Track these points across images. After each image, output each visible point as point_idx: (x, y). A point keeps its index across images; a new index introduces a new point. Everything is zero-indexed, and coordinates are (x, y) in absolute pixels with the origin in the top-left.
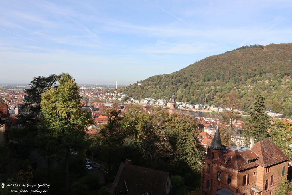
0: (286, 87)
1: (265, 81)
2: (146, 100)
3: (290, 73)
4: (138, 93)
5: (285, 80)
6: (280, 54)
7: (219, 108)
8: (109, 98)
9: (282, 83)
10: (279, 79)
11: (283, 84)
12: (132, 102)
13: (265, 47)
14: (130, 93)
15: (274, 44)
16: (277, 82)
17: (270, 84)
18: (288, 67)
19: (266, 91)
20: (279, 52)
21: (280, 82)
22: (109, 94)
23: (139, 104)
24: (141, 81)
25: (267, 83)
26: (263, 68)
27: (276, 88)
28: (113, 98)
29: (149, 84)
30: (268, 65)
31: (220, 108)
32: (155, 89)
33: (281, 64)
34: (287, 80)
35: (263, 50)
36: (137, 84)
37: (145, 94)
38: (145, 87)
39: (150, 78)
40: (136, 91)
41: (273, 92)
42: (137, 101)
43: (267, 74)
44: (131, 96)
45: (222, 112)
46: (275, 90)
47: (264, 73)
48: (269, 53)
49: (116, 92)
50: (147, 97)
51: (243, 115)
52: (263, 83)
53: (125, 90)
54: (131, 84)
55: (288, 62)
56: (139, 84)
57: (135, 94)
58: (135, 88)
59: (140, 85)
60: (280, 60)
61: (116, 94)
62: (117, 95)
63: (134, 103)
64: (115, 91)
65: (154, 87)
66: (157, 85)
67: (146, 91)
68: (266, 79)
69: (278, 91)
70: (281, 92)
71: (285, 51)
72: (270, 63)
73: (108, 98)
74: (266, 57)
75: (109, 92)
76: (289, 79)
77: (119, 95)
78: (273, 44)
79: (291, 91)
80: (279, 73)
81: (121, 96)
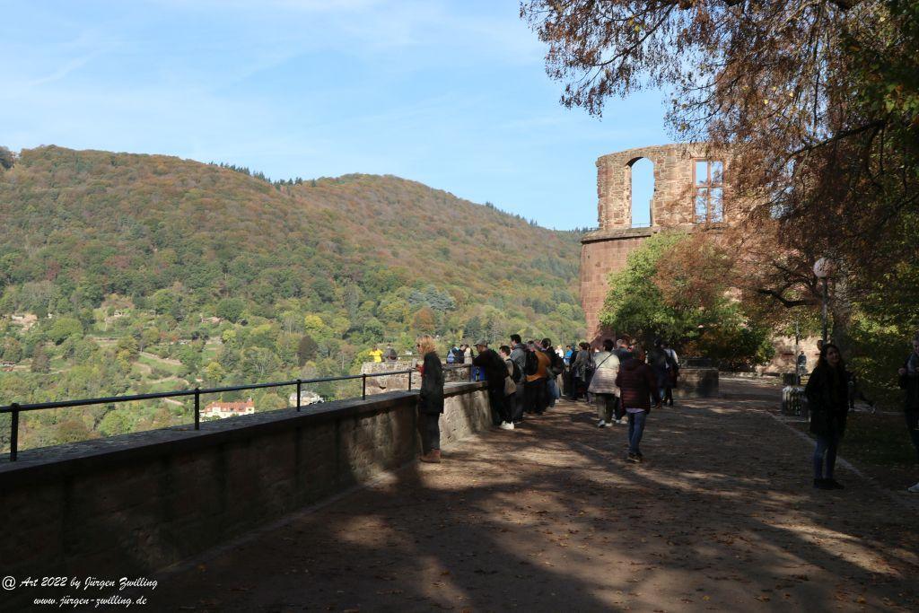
0: (115, 343)
1: (18, 318)
3: (129, 284)
5: (111, 314)
6: (87, 198)
9: (98, 326)
10: (83, 311)
11: (100, 333)
13: (17, 156)
15: (61, 150)
16: (77, 321)
17: (41, 333)
18: (124, 254)
19: (24, 367)
20: (82, 188)
21: (88, 323)
25: (26, 328)
26: (8, 256)
27: (72, 350)
30: (33, 244)
33: (93, 243)
34: (117, 316)
35: (9, 173)
41: (55, 371)
43: (26, 285)
46: (65, 358)
47: (12, 282)
48: (37, 190)
52: (8, 328)
55: (123, 236)
60: (88, 225)
68: (20, 307)
69: (79, 364)
70: (95, 369)
71: (110, 185)
72: (40, 235)
74: (22, 208)
76: (126, 311)
78: (52, 147)
79: (135, 363)
80: (82, 281)
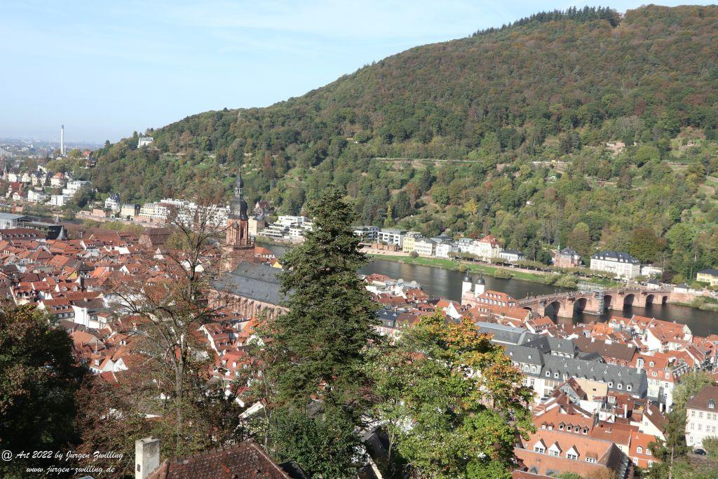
0: (686, 168)
1: (611, 146)
2: (164, 205)
3: (702, 119)
4: (133, 178)
5: (685, 143)
6: (674, 47)
7: (434, 243)
8: (11, 196)
9: (674, 153)
10: (661, 141)
11: (674, 159)
12: (108, 210)
13: (623, 16)
14: (102, 177)
15: (657, 8)
16: (656, 149)
17: (627, 157)
18: (700, 93)
19: (612, 184)
20: (672, 38)
21: (665, 150)
22: (12, 178)
23: (136, 220)
24: (148, 130)
25: (616, 154)
26: (607, 96)
27: (650, 172)
28: (32, 196)
29: (182, 143)
30: (627, 86)
31: (438, 241)
32: (203, 165)
33: (674, 85)
34: (690, 145)
35: (616, 30)
36: (132, 143)
37: (161, 180)
38: (164, 157)
39: (187, 119)
40: (128, 169)
41: (635, 188)
42: (128, 211)
43: (620, 119)
44: (107, 190)
45: (447, 256)
46: (644, 178)
47: (609, 117)
48: (635, 42)
49: (44, 170)
50: (171, 196)
51: (519, 270)
52: (603, 153)
53: (82, 164)
54: (108, 142)
55: (702, 78)
56: (141, 143)
57: (122, 180)
58: (123, 156)
59: (145, 147)
60: (673, 69)
61: (43, 180)
62: (48, 183)
63: (118, 215)
64: (39, 167)
65: (198, 158)
66: (210, 150)
67: (167, 170)
68: (614, 136)
69: (654, 184)
70: (667, 188)
71: (695, 35)
72: (633, 79)
73: (8, 195)
74: (622, 57)
75: (16, 172)
76: (698, 141)
77: (55, 181)
78: (651, 6)
79: (701, 185)
80: (663, 116)
81: (66, 187)
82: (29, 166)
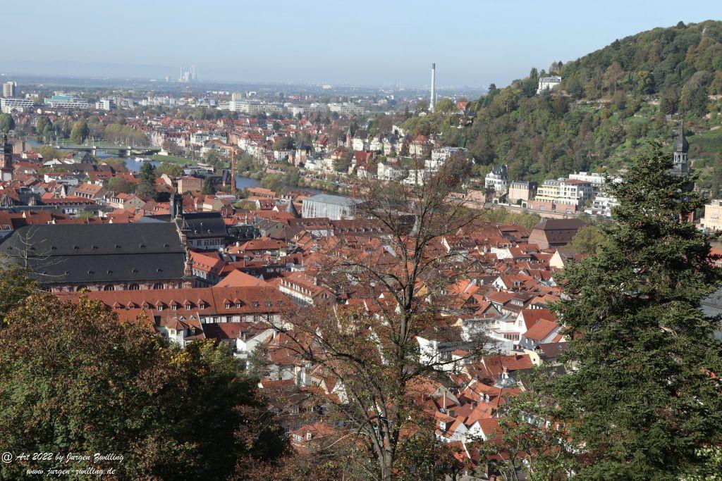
2: (574, 182)
4: (529, 141)
8: (355, 171)
12: (490, 192)
14: (482, 141)
22: (358, 145)
23: (531, 206)
24: (554, 64)
28: (383, 171)
29: (606, 83)
32: (638, 117)
36: (528, 87)
37: (570, 143)
38: (577, 106)
39: (617, 45)
40: (521, 128)
42: (519, 192)
44: (489, 160)
49: (401, 131)
50: (585, 168)
53: (454, 121)
54: (493, 86)
56: (543, 86)
57: (511, 145)
58: (514, 107)
59: (547, 92)
61: (399, 146)
62: (405, 151)
63: (504, 199)
64: (395, 127)
65: (630, 106)
66: (651, 92)
67: (581, 126)
73: (351, 170)
75: (363, 135)
77: (416, 149)
81: (429, 158)
82: (381, 127)
